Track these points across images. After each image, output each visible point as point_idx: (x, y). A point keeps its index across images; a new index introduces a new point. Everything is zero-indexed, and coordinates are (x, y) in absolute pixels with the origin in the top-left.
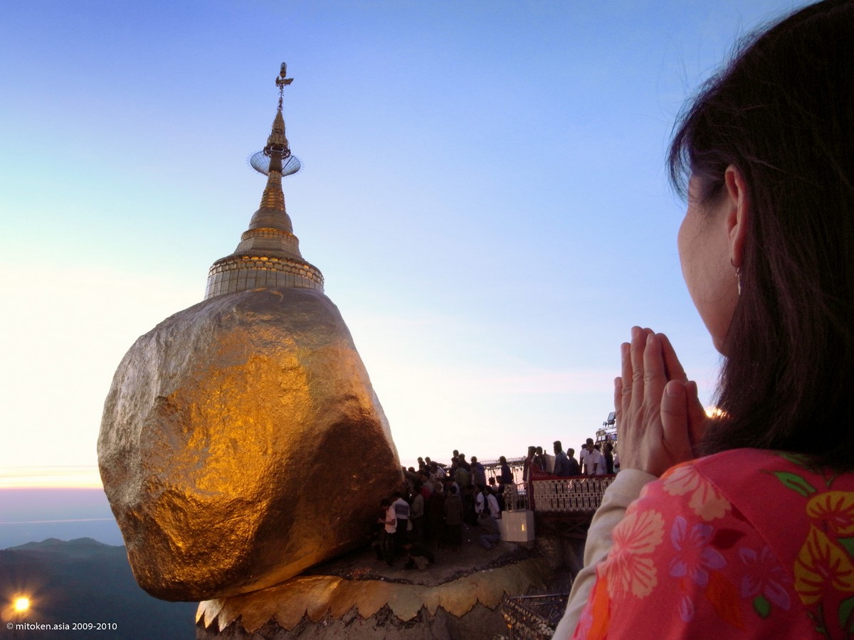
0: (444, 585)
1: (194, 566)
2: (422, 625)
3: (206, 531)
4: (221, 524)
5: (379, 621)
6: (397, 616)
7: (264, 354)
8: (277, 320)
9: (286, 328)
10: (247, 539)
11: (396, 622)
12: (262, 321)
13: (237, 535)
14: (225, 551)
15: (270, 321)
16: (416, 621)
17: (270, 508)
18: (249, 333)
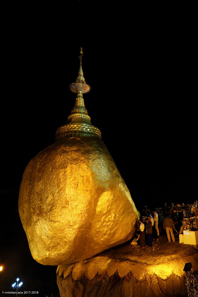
1: (51, 251)
2: (147, 282)
3: (55, 237)
4: (61, 234)
5: (127, 279)
6: (135, 278)
7: (73, 164)
8: (79, 150)
9: (81, 153)
10: (71, 241)
11: (135, 280)
12: (72, 150)
13: (67, 239)
14: (62, 246)
15: (75, 150)
17: (80, 228)
18: (67, 155)
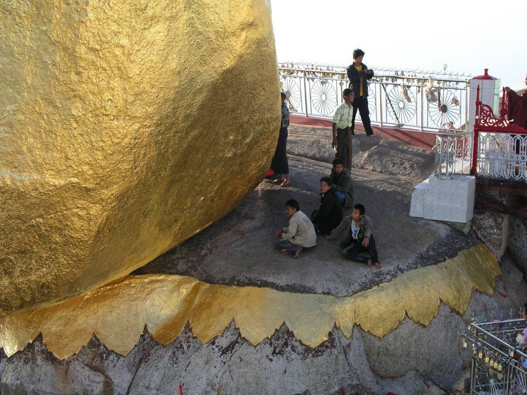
0: (359, 293)
2: (335, 351)
5: (275, 348)
6: (300, 341)
11: (300, 349)
13: (64, 236)
16: (327, 347)
